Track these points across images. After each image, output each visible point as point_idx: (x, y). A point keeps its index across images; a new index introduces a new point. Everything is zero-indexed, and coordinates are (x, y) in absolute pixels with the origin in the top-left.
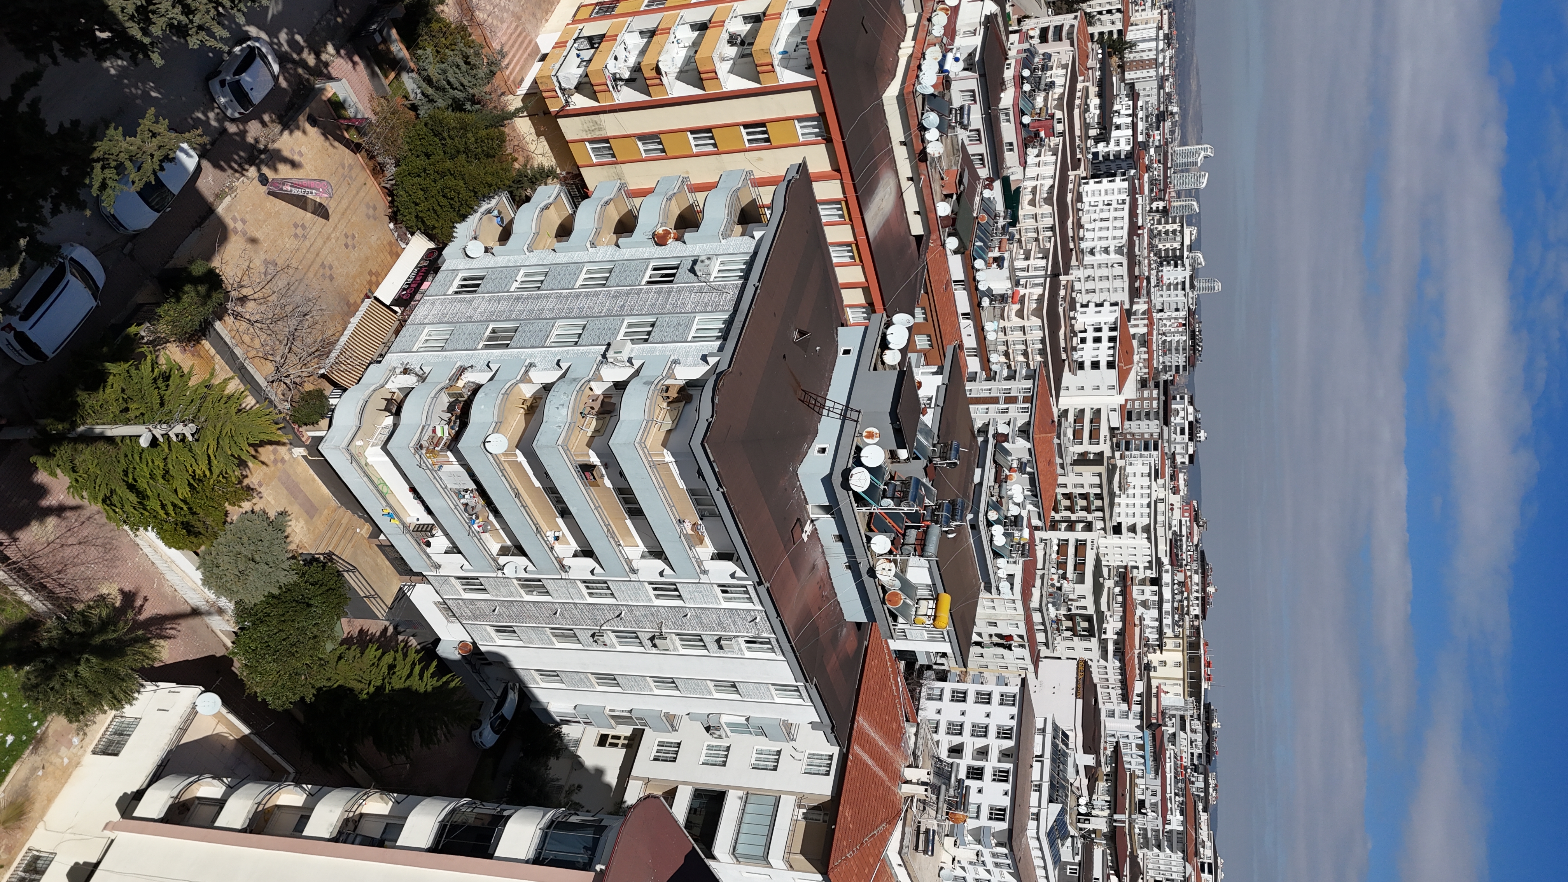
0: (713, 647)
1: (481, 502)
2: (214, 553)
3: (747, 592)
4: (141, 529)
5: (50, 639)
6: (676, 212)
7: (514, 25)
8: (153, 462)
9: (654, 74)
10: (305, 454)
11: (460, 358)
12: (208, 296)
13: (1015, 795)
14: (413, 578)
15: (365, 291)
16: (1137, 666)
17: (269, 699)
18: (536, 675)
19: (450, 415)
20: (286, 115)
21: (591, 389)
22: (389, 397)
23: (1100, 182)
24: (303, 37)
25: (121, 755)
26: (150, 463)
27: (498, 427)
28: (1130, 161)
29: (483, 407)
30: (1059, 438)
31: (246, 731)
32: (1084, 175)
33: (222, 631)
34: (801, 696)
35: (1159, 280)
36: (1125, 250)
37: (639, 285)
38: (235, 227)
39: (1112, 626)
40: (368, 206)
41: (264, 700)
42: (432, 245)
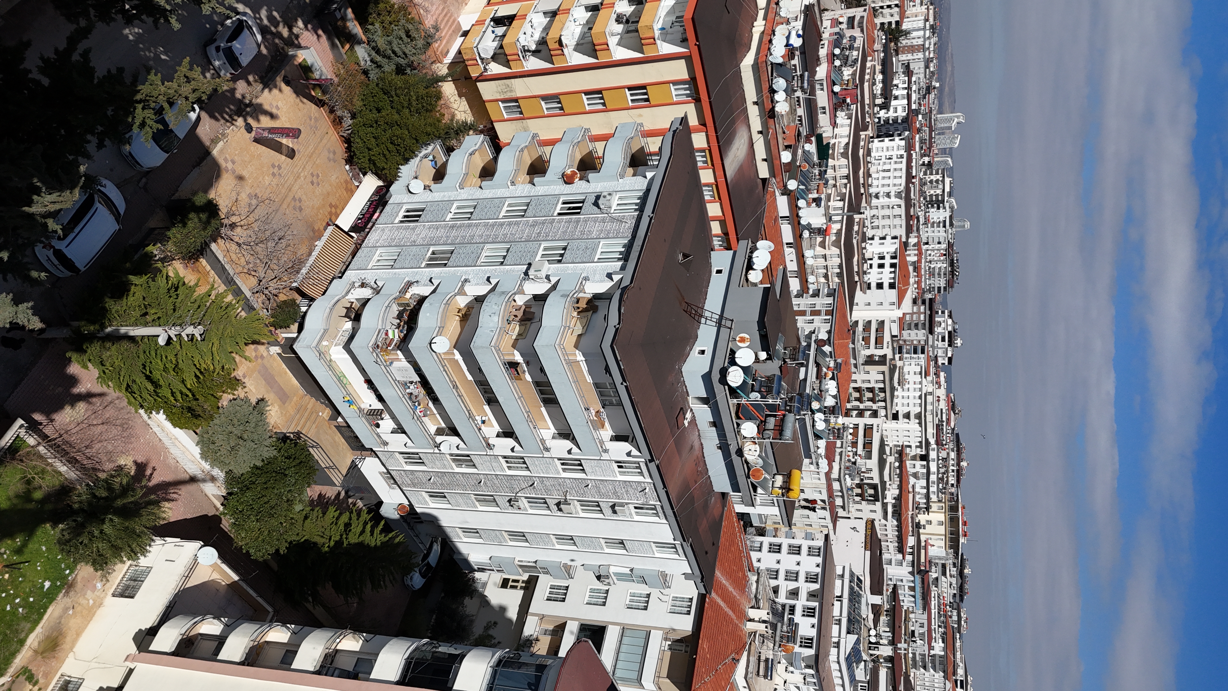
0: (608, 511)
1: (423, 391)
2: (211, 432)
3: (639, 468)
4: (154, 413)
5: (80, 502)
6: (578, 157)
7: (441, 8)
8: (166, 357)
9: (557, 46)
10: (280, 351)
11: (408, 274)
12: (208, 222)
13: (820, 628)
14: (363, 452)
15: (327, 220)
16: (910, 525)
17: (252, 551)
18: (460, 532)
19: (398, 321)
20: (266, 76)
21: (515, 301)
22: (349, 306)
23: (883, 141)
24: (278, 13)
25: (136, 597)
26: (164, 357)
27: (441, 331)
28: (905, 125)
29: (428, 314)
30: (853, 343)
31: (236, 578)
32: (871, 135)
33: (213, 495)
34: (677, 552)
35: (927, 220)
36: (903, 195)
37: (552, 216)
38: (226, 167)
39: (892, 493)
40: (329, 152)
41: (248, 552)
42: (381, 183)
